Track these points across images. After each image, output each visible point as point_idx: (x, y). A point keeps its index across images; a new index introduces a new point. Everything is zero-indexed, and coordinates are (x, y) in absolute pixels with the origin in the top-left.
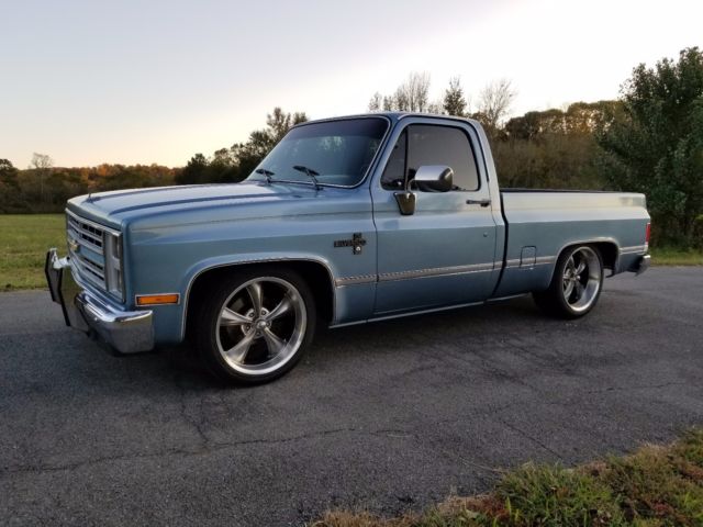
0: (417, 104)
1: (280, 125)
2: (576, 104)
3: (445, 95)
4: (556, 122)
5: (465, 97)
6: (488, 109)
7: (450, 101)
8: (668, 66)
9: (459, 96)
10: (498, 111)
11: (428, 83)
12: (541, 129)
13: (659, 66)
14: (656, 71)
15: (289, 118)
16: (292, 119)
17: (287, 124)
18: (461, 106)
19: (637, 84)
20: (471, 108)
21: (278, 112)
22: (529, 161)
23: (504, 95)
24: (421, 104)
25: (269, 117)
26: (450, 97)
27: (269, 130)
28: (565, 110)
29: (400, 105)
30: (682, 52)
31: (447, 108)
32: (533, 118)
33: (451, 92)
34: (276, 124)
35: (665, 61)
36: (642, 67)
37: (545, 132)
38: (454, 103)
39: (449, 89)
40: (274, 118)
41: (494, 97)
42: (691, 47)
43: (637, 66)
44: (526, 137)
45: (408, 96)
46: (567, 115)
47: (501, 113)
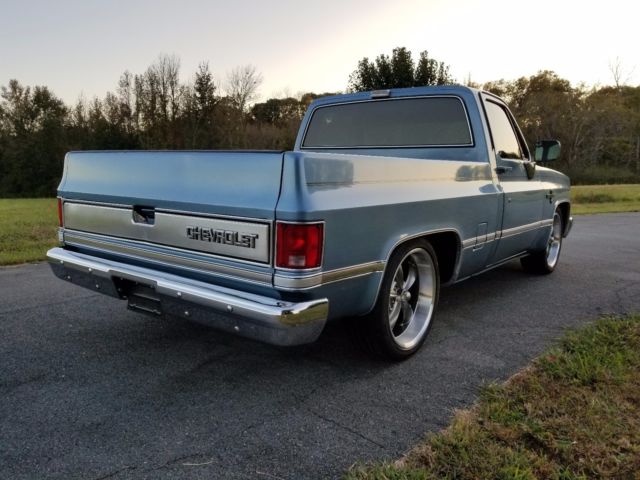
0: (168, 85)
1: (18, 98)
2: (308, 95)
3: (196, 78)
4: (294, 109)
5: (214, 81)
6: (236, 94)
7: (201, 84)
8: (384, 62)
9: (209, 80)
10: (245, 96)
11: (179, 66)
12: (281, 115)
13: (378, 61)
14: (376, 65)
15: (28, 91)
16: (32, 93)
17: (26, 98)
18: (212, 89)
19: (362, 75)
20: (220, 92)
21: (14, 85)
22: (274, 142)
23: (249, 82)
24: (172, 84)
25: (4, 89)
26: (201, 79)
27: (5, 103)
28: (300, 100)
29: (152, 84)
30: (394, 51)
31: (199, 90)
32: (274, 105)
33: (201, 76)
34: (13, 97)
35: (383, 57)
36: (366, 60)
37: (284, 117)
38: (204, 85)
39: (199, 73)
40: (9, 90)
41: (240, 83)
42: (401, 47)
43: (362, 60)
44: (269, 121)
45: (159, 76)
46: (301, 103)
47: (248, 97)
